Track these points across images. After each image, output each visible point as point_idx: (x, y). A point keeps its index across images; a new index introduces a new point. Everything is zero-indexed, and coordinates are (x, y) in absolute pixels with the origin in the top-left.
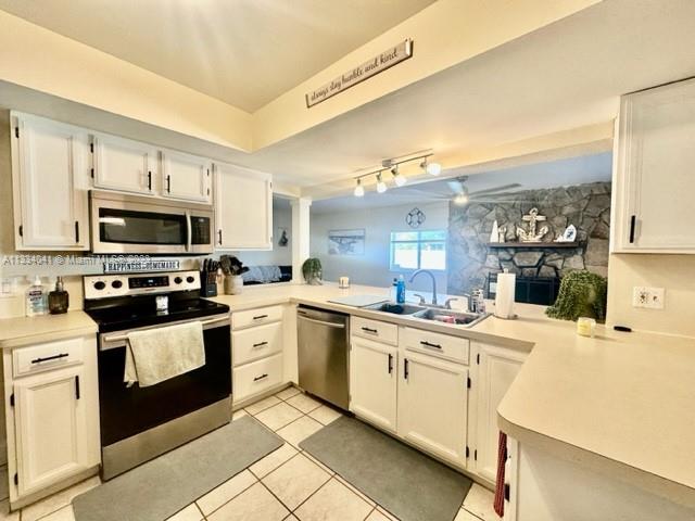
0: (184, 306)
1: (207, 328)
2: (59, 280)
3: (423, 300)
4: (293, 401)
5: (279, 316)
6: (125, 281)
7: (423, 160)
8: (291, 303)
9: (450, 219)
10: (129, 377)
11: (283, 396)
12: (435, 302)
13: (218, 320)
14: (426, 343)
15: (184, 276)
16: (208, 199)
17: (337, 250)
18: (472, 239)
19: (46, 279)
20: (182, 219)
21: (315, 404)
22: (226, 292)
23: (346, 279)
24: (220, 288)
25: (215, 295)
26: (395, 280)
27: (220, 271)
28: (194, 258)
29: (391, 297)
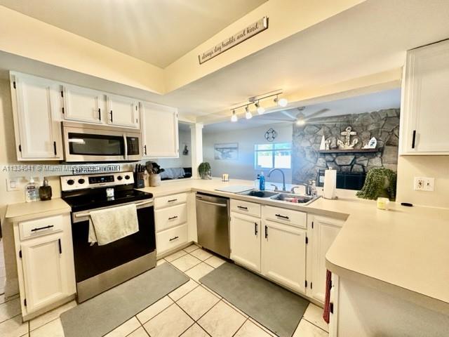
0: (124, 195)
1: (139, 208)
2: (45, 179)
3: (276, 188)
4: (194, 253)
5: (185, 200)
6: (86, 179)
7: (275, 97)
8: (192, 191)
9: (293, 135)
10: (92, 239)
11: (188, 250)
12: (284, 189)
13: (146, 203)
14: (279, 216)
15: (123, 175)
16: (137, 126)
17: (220, 157)
18: (308, 148)
19: (37, 179)
20: (121, 139)
21: (209, 255)
22: (150, 185)
23: (226, 176)
24: (146, 182)
25: (143, 187)
26: (259, 175)
27: (146, 172)
28: (129, 164)
29: (255, 186)
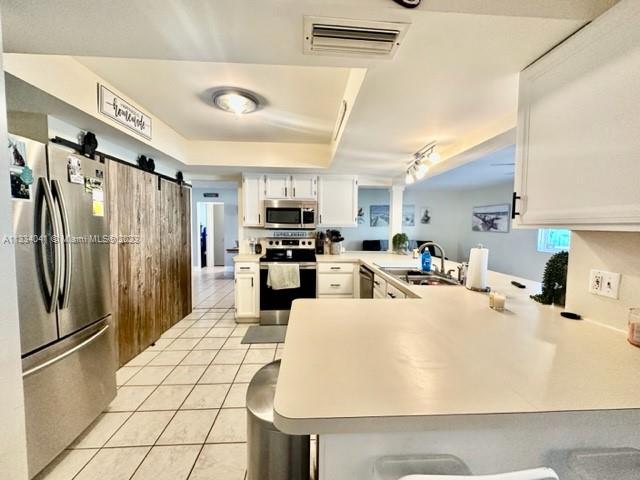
2: (259, 239)
5: (351, 270)
6: (281, 243)
7: (430, 151)
8: (359, 262)
10: (268, 284)
12: (442, 271)
13: (309, 265)
15: (307, 241)
16: (315, 197)
17: (480, 227)
19: (255, 239)
20: (299, 210)
24: (326, 249)
27: (327, 240)
28: (308, 231)
